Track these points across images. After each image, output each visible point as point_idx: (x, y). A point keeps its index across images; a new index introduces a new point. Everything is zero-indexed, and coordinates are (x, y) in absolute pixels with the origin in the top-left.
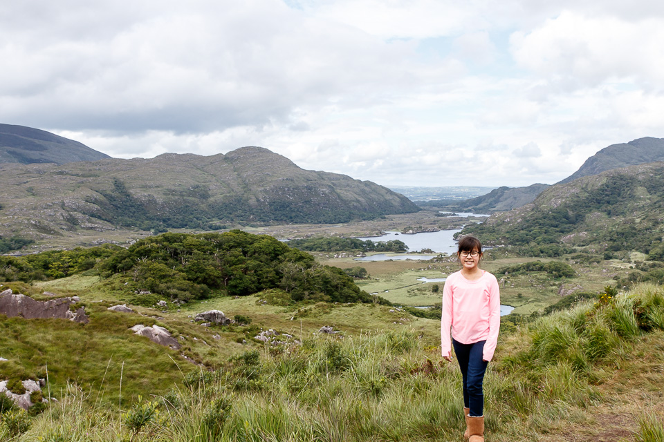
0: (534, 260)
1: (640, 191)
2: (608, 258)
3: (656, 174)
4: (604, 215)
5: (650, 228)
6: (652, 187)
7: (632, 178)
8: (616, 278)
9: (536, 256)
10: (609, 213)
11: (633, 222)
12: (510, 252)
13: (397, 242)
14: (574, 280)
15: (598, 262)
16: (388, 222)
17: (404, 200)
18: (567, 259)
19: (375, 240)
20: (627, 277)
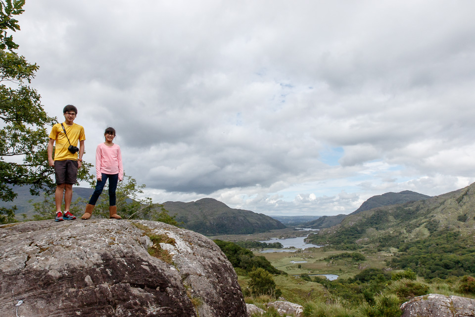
0: (344, 252)
1: (391, 218)
2: (379, 250)
3: (397, 210)
4: (374, 229)
5: (398, 236)
6: (396, 216)
7: (386, 212)
8: (385, 261)
9: (345, 250)
10: (377, 229)
11: (389, 232)
12: (333, 248)
13: (278, 243)
14: (365, 262)
15: (375, 253)
16: (272, 233)
17: (278, 223)
18: (360, 251)
19: (268, 242)
20: (391, 260)
